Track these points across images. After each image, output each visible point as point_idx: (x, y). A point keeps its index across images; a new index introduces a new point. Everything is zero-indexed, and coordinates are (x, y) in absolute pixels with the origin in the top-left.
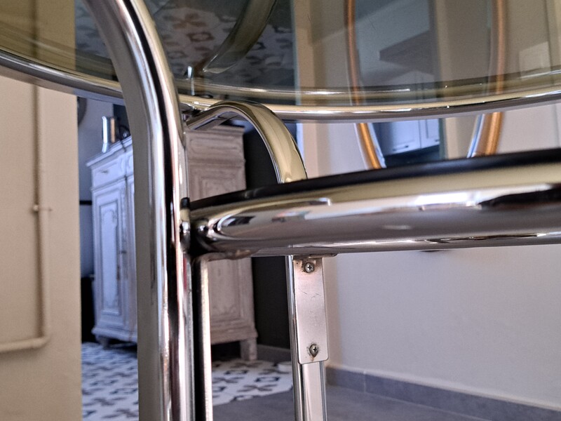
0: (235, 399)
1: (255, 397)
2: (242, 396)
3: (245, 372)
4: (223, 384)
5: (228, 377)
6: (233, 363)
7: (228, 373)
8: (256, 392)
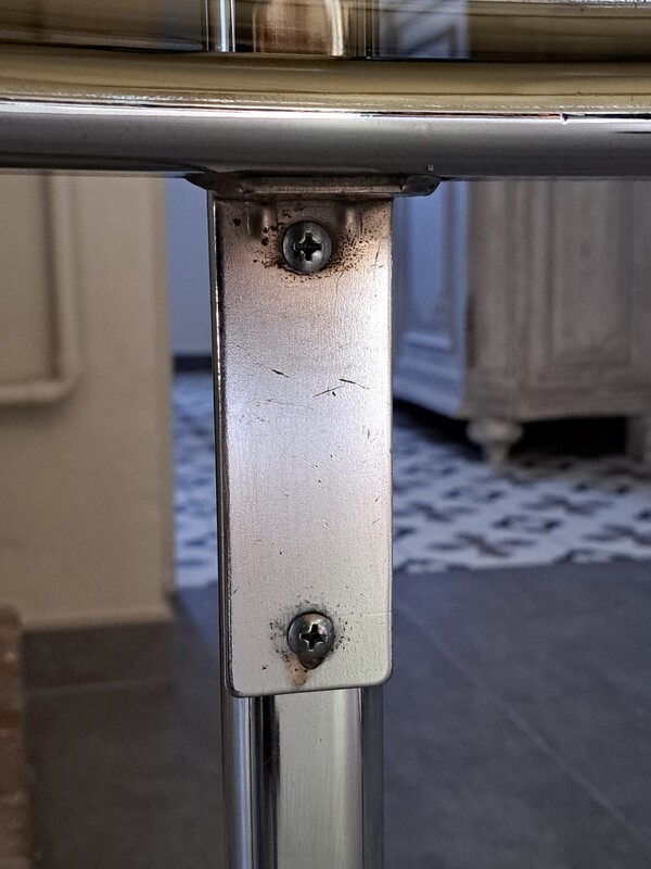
0: (569, 558)
1: (620, 559)
2: (587, 552)
3: (622, 491)
4: (557, 513)
5: (578, 498)
6: (604, 464)
7: (581, 488)
8: (626, 547)
